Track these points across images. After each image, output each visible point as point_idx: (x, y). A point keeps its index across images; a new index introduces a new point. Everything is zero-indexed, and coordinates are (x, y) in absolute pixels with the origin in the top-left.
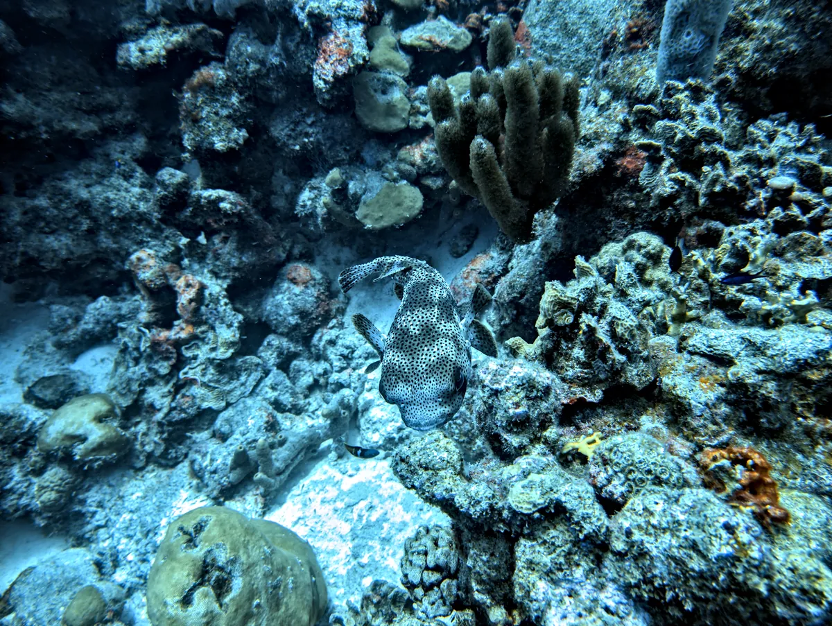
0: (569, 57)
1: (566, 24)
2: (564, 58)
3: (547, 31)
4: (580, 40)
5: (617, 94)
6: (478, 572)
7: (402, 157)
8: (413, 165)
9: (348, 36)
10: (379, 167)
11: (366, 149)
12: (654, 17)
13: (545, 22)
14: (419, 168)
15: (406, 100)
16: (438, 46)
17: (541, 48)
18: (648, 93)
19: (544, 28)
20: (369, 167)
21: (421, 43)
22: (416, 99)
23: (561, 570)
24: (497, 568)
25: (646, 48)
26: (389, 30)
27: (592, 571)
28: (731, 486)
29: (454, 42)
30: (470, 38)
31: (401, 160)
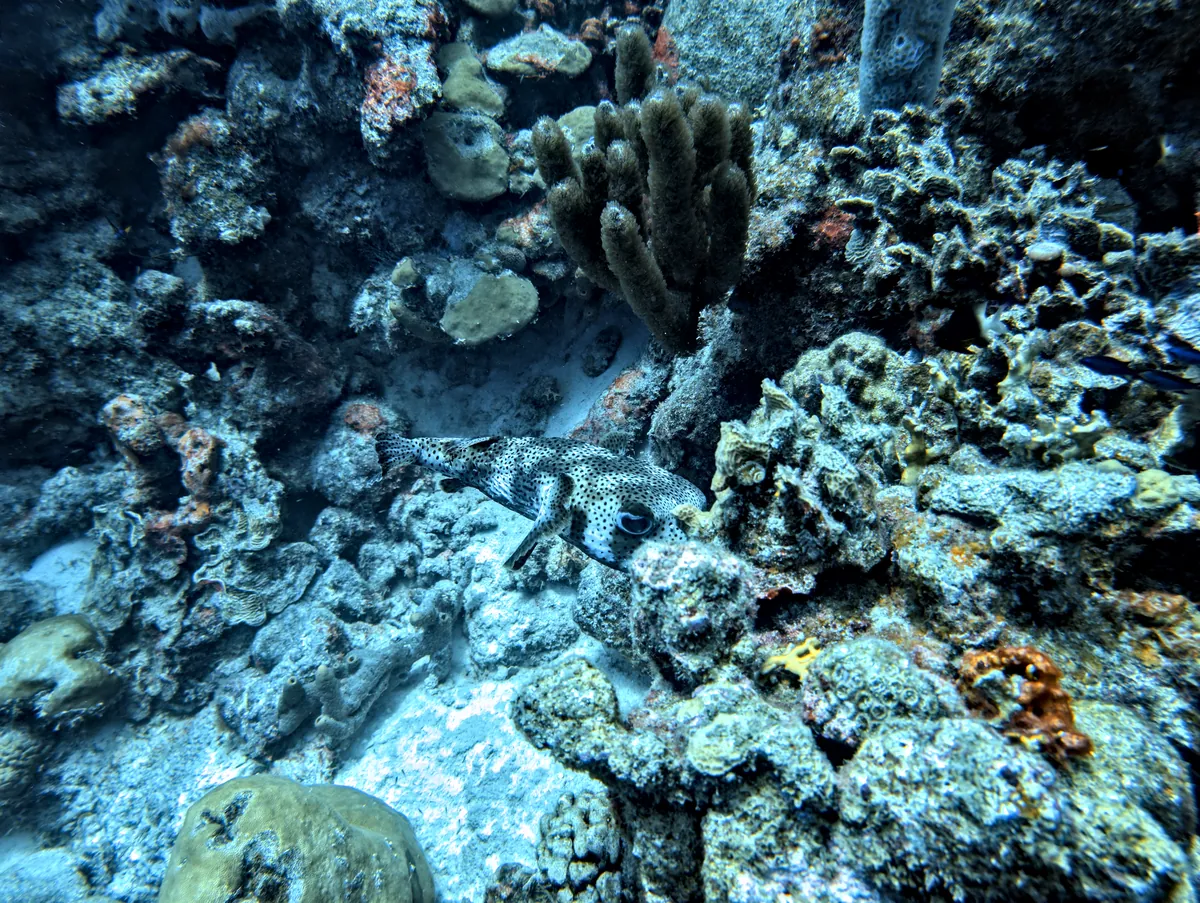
0: (734, 76)
1: (726, 29)
2: (727, 78)
3: (700, 40)
4: (748, 52)
5: (805, 130)
6: (650, 865)
7: (503, 236)
8: (519, 246)
9: (407, 61)
10: (469, 252)
11: (449, 226)
12: (850, 16)
13: (695, 27)
14: (529, 250)
15: (503, 152)
16: (542, 70)
17: (693, 65)
18: (849, 127)
19: (694, 35)
20: (454, 253)
21: (518, 65)
22: (517, 149)
23: (770, 854)
24: (678, 856)
25: (841, 61)
26: (470, 48)
27: (816, 852)
28: (1007, 708)
29: (566, 62)
30: (589, 55)
31: (502, 241)
